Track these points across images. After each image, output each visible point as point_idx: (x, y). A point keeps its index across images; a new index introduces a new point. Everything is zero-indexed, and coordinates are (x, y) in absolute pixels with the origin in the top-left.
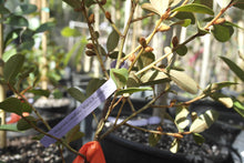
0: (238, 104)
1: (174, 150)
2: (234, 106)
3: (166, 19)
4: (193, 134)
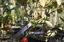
0: (63, 29)
2: (63, 30)
3: (45, 8)
4: (51, 36)
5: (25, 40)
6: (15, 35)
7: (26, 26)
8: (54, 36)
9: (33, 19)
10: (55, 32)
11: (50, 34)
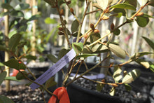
0: (152, 66)
1: (112, 94)
4: (124, 84)
5: (62, 90)
6: (37, 80)
7: (63, 58)
8: (129, 82)
9: (80, 40)
10: (133, 74)
11: (120, 77)
